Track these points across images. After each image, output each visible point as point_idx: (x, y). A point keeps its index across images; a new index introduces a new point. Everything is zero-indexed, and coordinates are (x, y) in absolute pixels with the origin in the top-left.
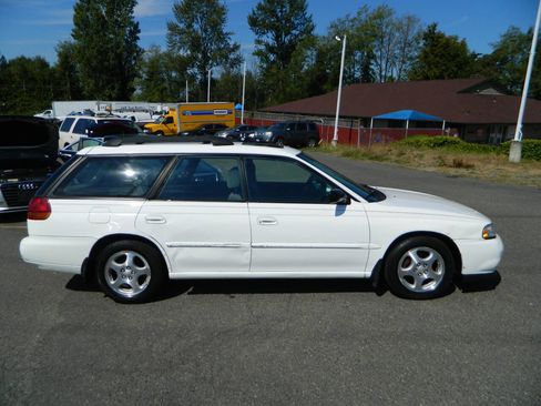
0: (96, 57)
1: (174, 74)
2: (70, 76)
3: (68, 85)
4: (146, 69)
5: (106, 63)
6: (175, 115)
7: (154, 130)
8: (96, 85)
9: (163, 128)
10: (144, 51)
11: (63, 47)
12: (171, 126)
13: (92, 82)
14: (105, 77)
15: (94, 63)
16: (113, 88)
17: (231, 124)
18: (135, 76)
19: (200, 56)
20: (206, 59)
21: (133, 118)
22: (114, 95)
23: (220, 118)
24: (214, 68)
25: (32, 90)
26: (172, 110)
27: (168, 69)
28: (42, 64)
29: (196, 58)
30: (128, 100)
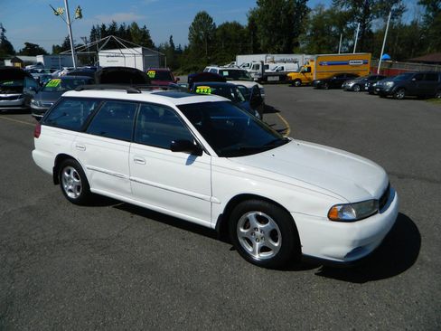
0: (272, 19)
1: (333, 29)
2: (254, 35)
3: (252, 43)
4: (311, 26)
5: (279, 23)
6: (313, 65)
7: (293, 78)
8: (270, 41)
9: (301, 76)
10: (310, 10)
11: (252, 12)
12: (308, 75)
13: (267, 39)
14: (276, 35)
15: (270, 23)
16: (281, 43)
17: (362, 74)
18: (300, 32)
19: (361, 11)
20: (367, 12)
21: (283, 68)
22: (281, 49)
23: (355, 69)
24: (373, 21)
25: (228, 47)
26: (312, 61)
27: (330, 25)
28: (237, 26)
29: (357, 13)
30: (292, 53)
